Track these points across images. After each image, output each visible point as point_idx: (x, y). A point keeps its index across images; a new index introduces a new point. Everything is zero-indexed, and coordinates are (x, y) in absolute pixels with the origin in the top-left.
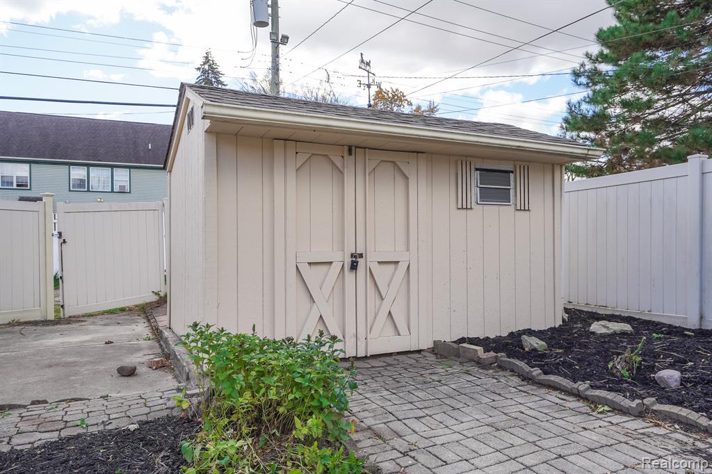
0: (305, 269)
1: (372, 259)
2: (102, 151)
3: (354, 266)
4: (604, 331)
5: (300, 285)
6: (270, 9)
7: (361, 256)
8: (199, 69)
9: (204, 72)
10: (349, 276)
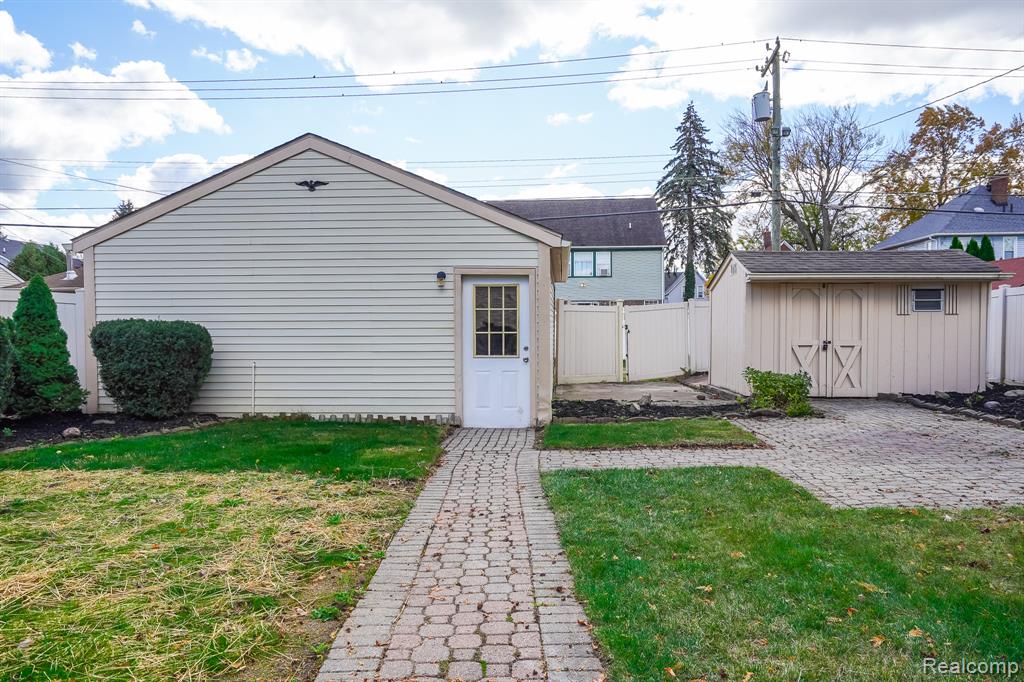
0: (797, 349)
1: (837, 344)
2: (583, 235)
3: (825, 348)
4: (1013, 395)
5: (795, 358)
6: (771, 102)
7: (830, 342)
8: (679, 128)
9: (686, 130)
10: (822, 354)
